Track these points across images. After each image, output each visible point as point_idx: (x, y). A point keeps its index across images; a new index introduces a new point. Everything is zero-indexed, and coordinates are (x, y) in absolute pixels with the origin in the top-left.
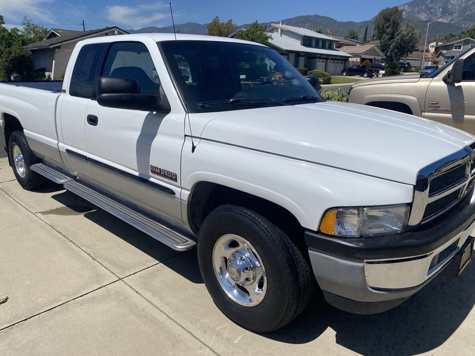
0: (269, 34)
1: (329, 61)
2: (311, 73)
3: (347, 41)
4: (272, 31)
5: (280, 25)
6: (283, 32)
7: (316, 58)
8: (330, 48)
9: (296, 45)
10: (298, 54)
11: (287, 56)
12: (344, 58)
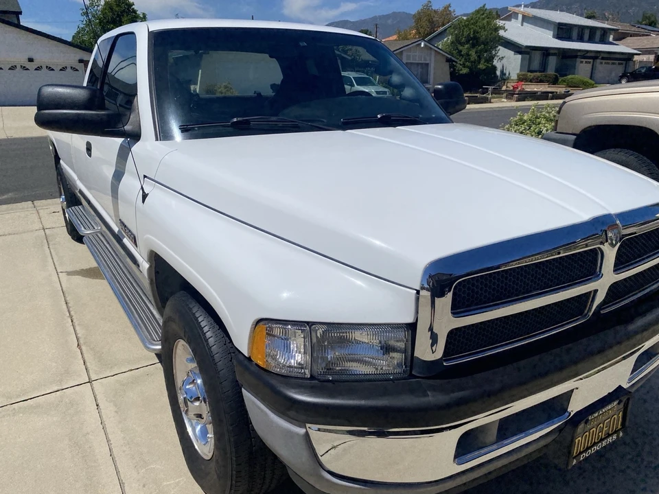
0: (500, 23)
1: (598, 61)
2: (564, 81)
3: (633, 29)
4: (508, 18)
5: (522, 9)
6: (526, 19)
7: (576, 57)
8: (603, 41)
9: (546, 39)
10: (546, 52)
11: (528, 56)
12: (626, 57)
